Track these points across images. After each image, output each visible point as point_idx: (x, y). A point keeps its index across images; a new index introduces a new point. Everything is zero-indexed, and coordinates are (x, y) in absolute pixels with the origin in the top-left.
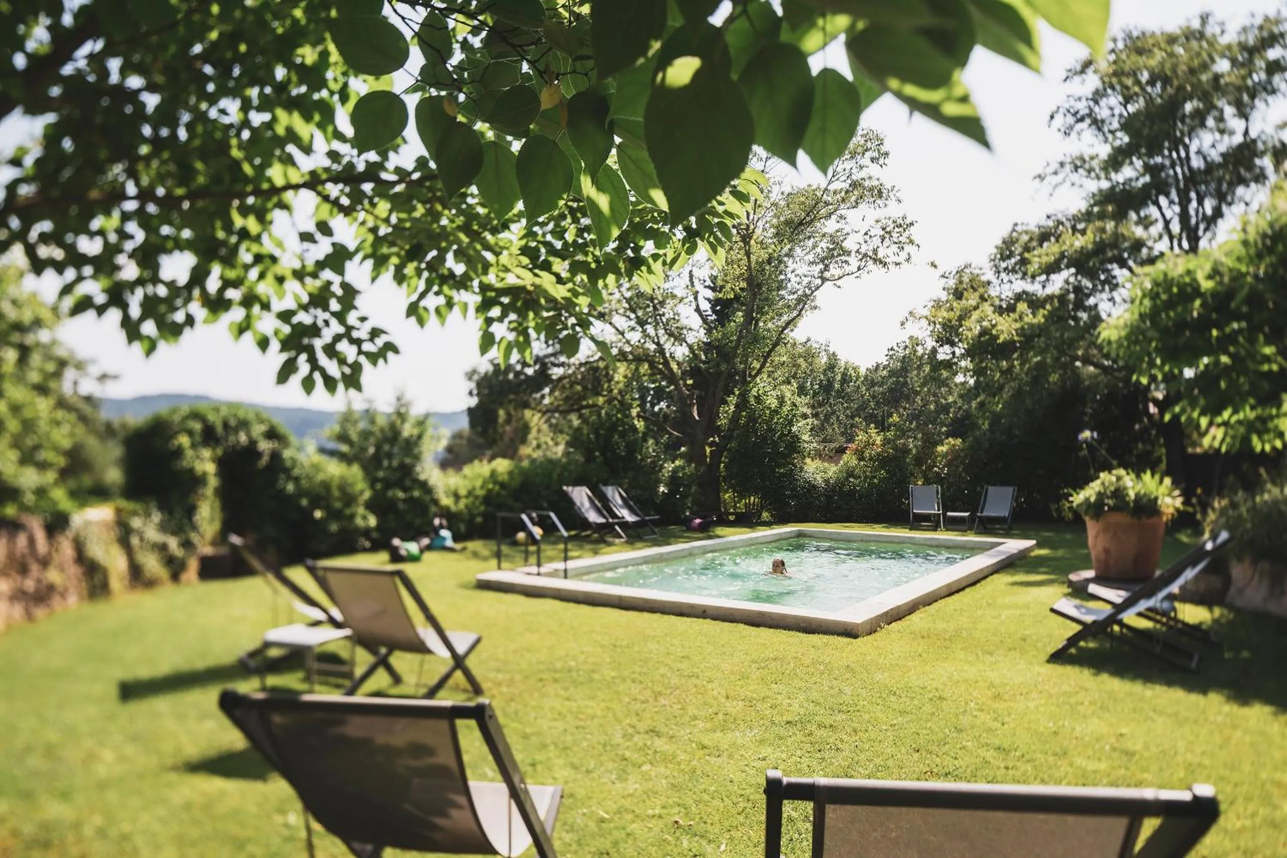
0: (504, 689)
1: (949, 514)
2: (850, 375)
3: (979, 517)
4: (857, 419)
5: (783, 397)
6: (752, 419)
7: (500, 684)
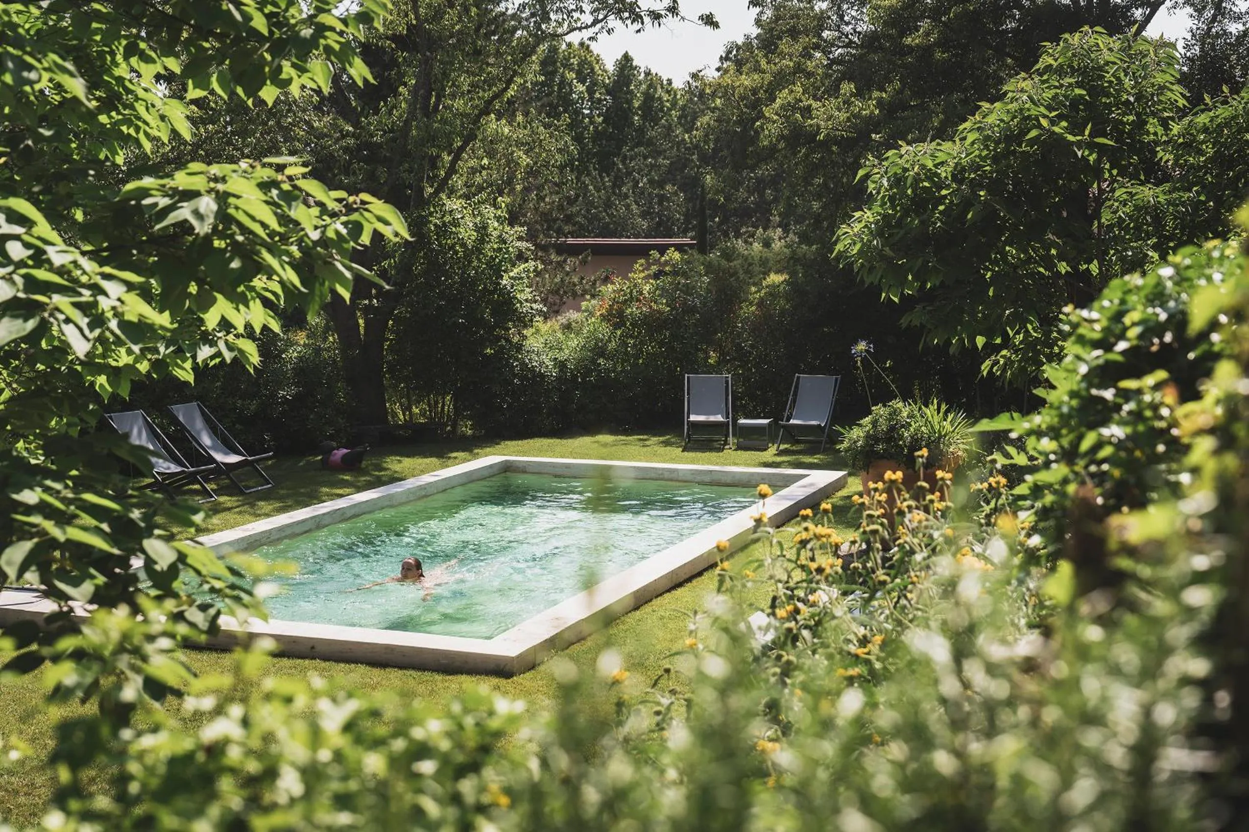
0: (22, 799)
1: (742, 421)
2: (660, 98)
3: (784, 426)
4: (668, 187)
5: (485, 227)
6: (435, 267)
7: (16, 793)
